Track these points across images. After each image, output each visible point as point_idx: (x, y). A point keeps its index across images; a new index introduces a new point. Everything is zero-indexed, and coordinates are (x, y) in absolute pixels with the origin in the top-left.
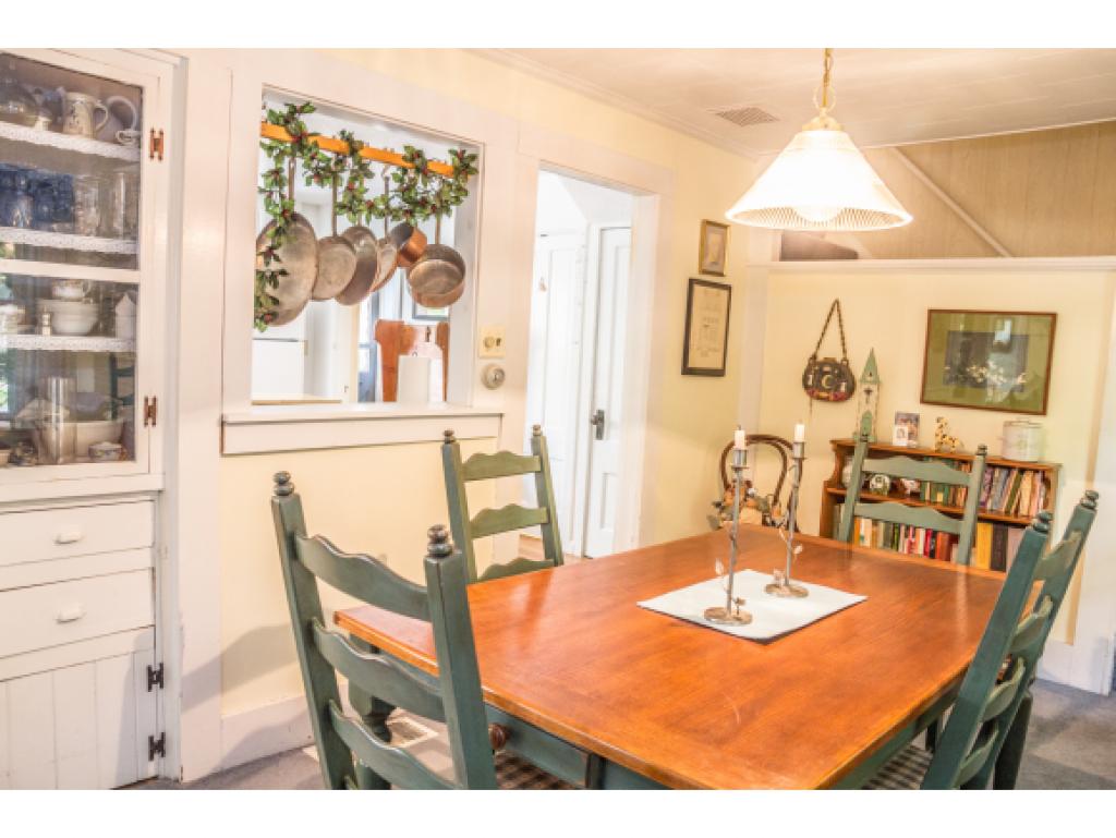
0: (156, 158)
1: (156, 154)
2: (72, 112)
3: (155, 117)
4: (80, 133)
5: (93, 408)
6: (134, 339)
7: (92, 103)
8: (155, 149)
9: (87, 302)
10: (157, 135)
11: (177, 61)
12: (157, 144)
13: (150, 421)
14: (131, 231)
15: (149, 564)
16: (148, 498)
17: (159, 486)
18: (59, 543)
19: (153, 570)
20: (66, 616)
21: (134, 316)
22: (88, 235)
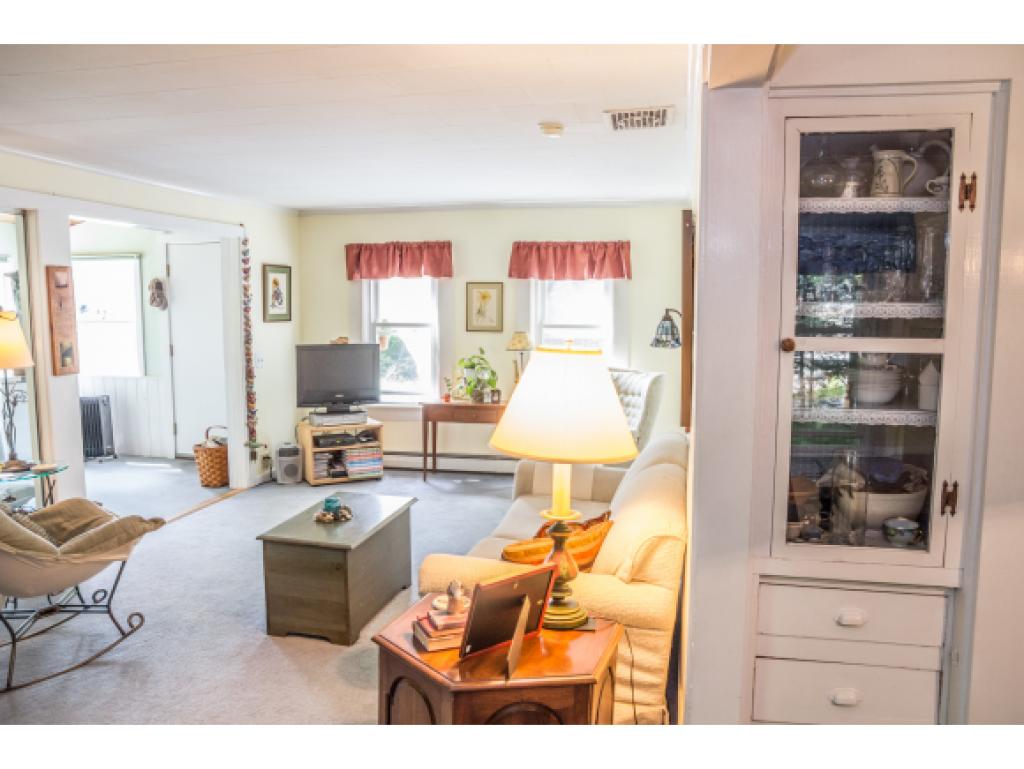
0: (967, 208)
1: (967, 203)
2: (879, 171)
3: (967, 160)
4: (886, 192)
5: (893, 479)
6: (935, 412)
7: (900, 158)
8: (967, 198)
9: (890, 369)
10: (968, 181)
11: (996, 87)
12: (968, 191)
13: (948, 509)
14: (938, 292)
15: (936, 666)
16: (942, 593)
17: (954, 582)
18: (839, 624)
19: (941, 673)
20: (841, 698)
21: (938, 385)
22: (891, 300)
